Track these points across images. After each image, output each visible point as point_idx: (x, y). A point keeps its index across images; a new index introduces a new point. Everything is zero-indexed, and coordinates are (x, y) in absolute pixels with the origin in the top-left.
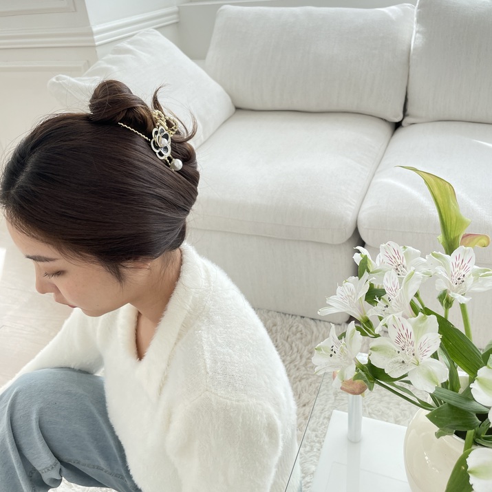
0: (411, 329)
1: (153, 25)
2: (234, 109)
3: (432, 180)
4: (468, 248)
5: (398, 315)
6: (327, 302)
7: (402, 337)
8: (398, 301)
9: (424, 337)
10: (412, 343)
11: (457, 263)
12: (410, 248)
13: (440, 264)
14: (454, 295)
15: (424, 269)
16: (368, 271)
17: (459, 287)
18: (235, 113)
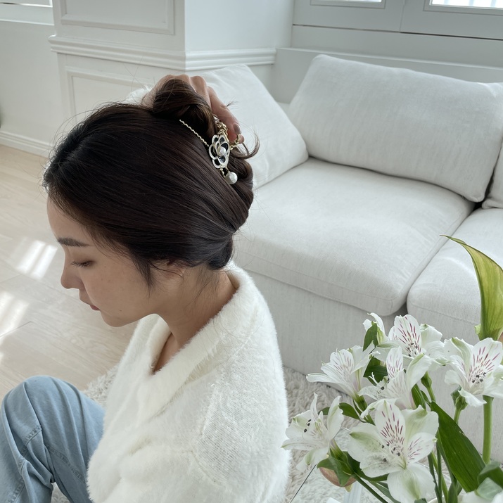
0: (402, 423)
1: (248, 62)
2: (307, 156)
3: (480, 259)
4: (496, 342)
5: (390, 402)
6: (322, 369)
7: (390, 430)
8: (396, 385)
9: (417, 436)
10: (401, 440)
11: (480, 357)
12: (431, 328)
13: (458, 353)
14: (464, 394)
15: (440, 356)
16: (376, 343)
17: (475, 386)
18: (306, 161)
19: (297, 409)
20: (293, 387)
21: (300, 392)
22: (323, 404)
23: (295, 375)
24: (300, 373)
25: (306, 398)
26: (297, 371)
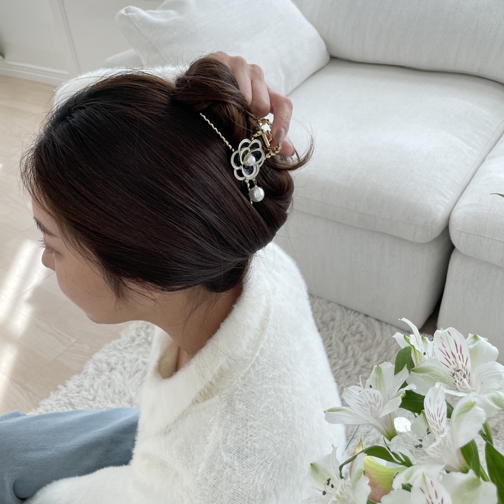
0: (448, 501)
12: (483, 340)
19: (334, 344)
20: (329, 319)
21: (337, 324)
22: (362, 336)
23: (330, 306)
24: (336, 303)
25: (343, 330)
26: (332, 302)
